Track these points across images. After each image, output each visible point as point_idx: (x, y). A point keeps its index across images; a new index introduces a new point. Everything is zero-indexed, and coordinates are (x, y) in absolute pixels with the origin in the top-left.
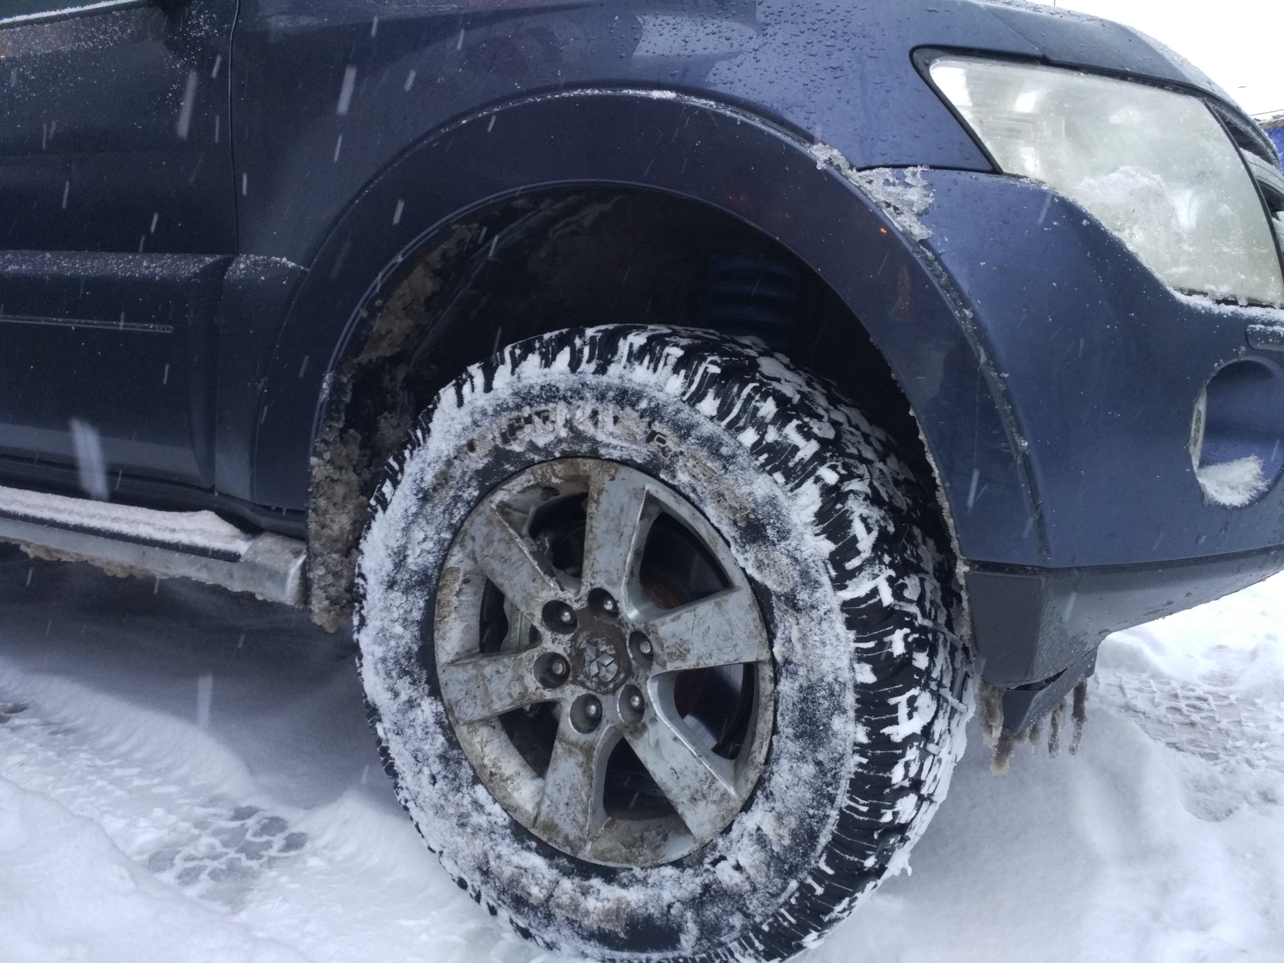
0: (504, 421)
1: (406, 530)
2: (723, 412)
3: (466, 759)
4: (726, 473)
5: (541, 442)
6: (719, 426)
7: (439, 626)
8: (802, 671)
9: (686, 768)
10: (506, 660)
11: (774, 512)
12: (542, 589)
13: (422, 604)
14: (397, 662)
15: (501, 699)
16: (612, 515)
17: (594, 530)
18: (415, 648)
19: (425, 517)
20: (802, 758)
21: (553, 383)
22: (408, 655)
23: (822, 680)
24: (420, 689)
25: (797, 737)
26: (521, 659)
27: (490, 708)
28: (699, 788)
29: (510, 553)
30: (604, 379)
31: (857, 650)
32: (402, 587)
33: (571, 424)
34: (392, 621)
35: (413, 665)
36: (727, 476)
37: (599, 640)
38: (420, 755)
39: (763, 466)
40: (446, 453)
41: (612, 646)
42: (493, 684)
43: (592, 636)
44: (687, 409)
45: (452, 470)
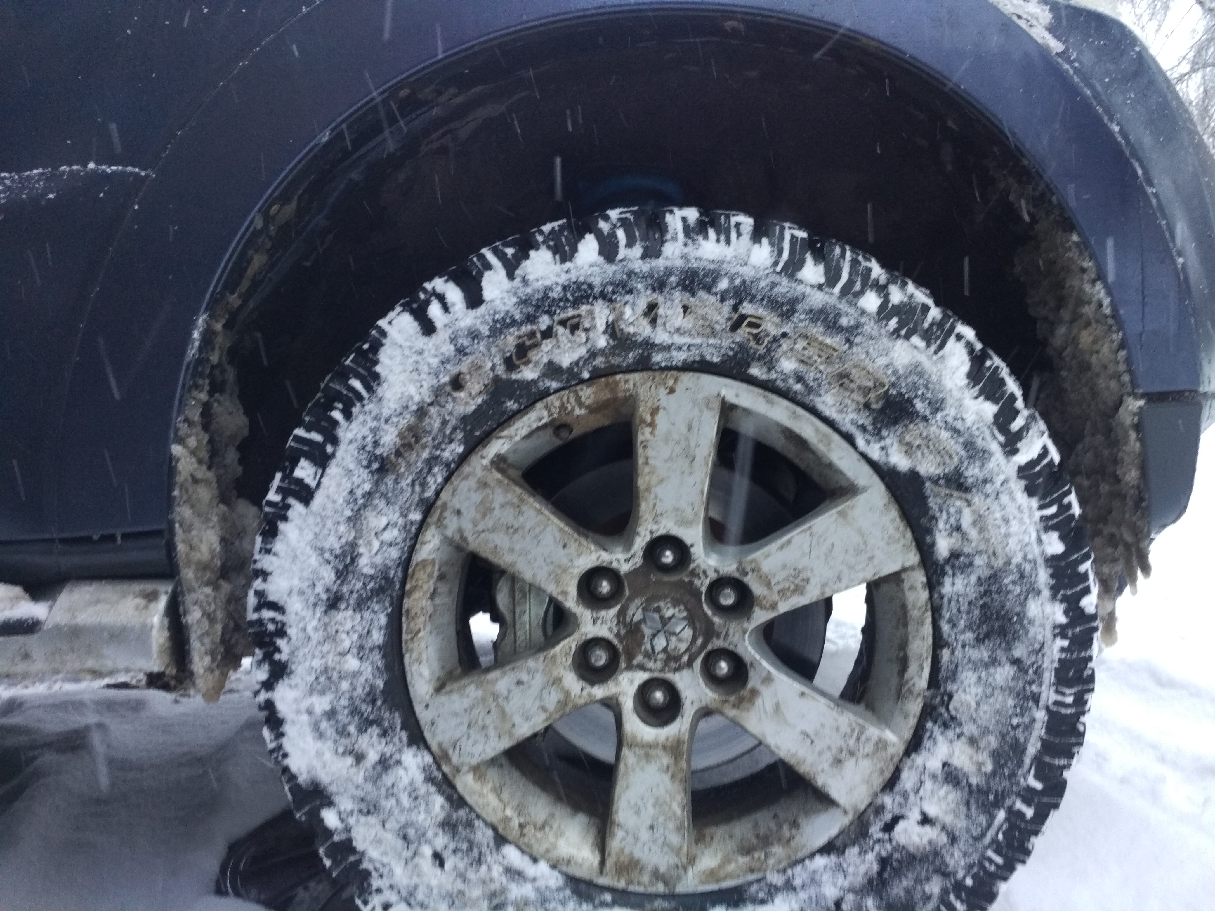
0: (510, 340)
1: (354, 520)
2: (832, 278)
3: (478, 817)
4: (850, 347)
5: (566, 360)
6: (832, 294)
7: (411, 646)
8: (979, 561)
9: (822, 726)
10: (531, 663)
11: (921, 381)
12: (579, 555)
13: (383, 619)
14: (354, 711)
15: (528, 719)
16: (676, 436)
17: (651, 461)
18: (380, 684)
19: (384, 495)
20: (993, 662)
21: (582, 279)
22: (371, 698)
23: (1008, 563)
24: (396, 740)
25: (979, 641)
26: (554, 657)
27: (511, 735)
28: (844, 746)
29: (521, 519)
30: (660, 263)
31: (1044, 519)
32: (352, 602)
33: (613, 328)
34: (340, 654)
35: (380, 709)
36: (855, 349)
37: (662, 604)
38: (411, 832)
39: (896, 332)
40: (417, 398)
41: (682, 607)
42: (511, 703)
43: (649, 601)
44: (785, 281)
45: (427, 420)
